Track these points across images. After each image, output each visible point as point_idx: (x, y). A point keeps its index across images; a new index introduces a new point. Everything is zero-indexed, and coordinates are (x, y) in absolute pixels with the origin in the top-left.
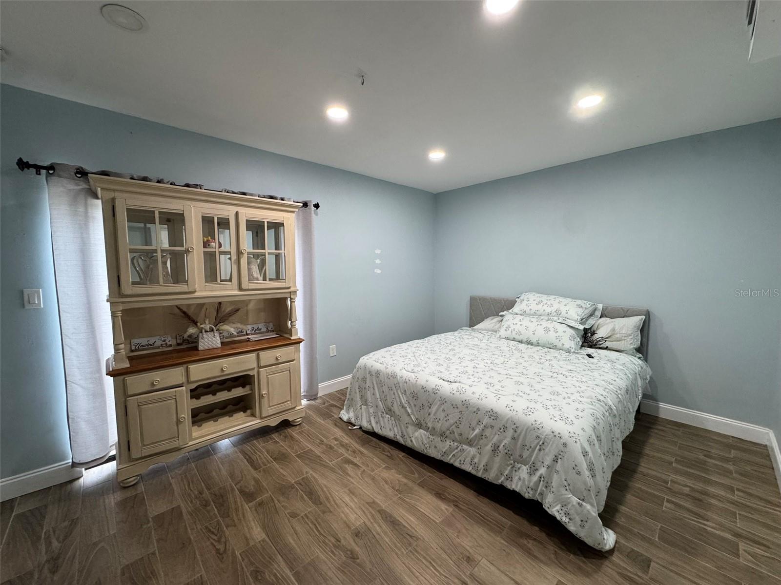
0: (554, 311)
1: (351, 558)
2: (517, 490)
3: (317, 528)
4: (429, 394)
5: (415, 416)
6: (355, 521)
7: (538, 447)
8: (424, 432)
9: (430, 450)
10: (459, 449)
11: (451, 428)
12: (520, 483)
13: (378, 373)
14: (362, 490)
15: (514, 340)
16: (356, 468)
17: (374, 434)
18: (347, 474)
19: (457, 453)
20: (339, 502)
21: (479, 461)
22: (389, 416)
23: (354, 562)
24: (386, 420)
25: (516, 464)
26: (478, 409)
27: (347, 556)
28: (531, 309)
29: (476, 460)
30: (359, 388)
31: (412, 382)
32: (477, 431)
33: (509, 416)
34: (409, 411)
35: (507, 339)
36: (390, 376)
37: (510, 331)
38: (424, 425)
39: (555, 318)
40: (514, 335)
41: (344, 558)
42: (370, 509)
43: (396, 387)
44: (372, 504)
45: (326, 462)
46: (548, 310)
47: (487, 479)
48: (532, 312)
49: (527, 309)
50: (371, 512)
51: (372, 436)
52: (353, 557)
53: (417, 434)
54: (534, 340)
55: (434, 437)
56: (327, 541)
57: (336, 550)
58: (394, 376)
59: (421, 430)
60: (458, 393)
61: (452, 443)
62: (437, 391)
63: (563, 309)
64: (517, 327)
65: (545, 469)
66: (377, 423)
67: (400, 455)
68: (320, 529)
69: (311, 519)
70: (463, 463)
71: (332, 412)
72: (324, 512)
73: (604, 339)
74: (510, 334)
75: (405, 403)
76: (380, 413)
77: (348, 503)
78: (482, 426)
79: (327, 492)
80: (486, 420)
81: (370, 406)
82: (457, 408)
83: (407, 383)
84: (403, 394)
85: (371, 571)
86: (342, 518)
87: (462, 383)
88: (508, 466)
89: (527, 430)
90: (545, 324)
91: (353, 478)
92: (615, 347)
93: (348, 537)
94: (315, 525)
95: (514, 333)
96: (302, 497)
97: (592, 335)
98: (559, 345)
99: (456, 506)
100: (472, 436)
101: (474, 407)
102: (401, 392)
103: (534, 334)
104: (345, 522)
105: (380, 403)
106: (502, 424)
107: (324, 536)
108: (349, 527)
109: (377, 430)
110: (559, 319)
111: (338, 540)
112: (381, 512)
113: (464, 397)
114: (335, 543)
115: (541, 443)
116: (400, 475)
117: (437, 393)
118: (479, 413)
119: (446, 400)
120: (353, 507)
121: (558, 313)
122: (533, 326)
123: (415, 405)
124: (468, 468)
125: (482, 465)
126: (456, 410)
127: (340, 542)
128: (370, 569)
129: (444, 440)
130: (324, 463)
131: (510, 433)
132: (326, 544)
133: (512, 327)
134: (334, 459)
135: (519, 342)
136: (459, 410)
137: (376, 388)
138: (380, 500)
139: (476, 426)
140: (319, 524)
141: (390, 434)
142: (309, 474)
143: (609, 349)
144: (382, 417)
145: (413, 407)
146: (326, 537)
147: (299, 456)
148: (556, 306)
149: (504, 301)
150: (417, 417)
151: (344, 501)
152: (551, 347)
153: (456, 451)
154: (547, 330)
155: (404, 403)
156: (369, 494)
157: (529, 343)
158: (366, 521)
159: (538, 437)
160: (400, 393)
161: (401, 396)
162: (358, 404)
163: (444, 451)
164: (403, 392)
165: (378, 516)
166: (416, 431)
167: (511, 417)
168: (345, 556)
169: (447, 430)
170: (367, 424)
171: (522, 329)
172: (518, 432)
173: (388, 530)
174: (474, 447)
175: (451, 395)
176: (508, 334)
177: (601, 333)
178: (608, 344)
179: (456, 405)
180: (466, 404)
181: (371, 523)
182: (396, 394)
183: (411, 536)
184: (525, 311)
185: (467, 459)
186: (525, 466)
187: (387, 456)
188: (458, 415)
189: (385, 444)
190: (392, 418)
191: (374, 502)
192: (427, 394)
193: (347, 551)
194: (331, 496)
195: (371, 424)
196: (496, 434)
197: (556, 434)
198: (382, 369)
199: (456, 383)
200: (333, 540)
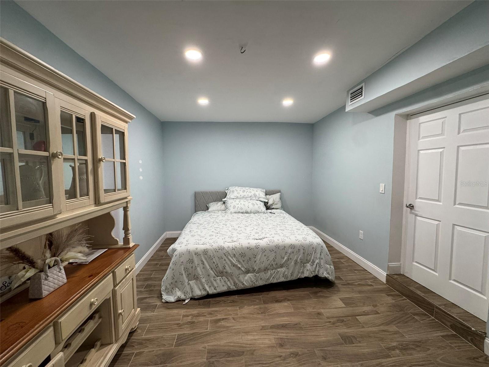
0: (253, 195)
1: (296, 356)
2: (307, 276)
3: (263, 363)
4: (254, 250)
5: (244, 267)
6: (271, 342)
7: (314, 252)
8: (251, 274)
9: (257, 283)
10: (275, 272)
11: (271, 263)
12: (308, 272)
13: (205, 252)
14: (249, 327)
15: (239, 212)
16: (226, 320)
17: (209, 296)
18: (228, 327)
19: (275, 275)
20: (249, 342)
21: (288, 272)
22: (221, 277)
23: (300, 355)
24: (218, 281)
25: (304, 264)
26: (285, 247)
27: (294, 357)
28: (241, 195)
29: (286, 273)
30: (184, 270)
31: (239, 248)
32: (286, 258)
33: (299, 244)
34: (239, 266)
35: (235, 213)
36: (218, 250)
37: (236, 208)
38: (251, 270)
39: (254, 198)
40: (239, 210)
41: (295, 359)
42: (267, 331)
43: (225, 255)
44: (263, 328)
45: (205, 332)
46: (250, 194)
47: (292, 280)
48: (242, 196)
49: (239, 195)
50: (269, 332)
51: (207, 298)
52: (296, 355)
53: (246, 278)
54: (249, 211)
55: (259, 274)
56: (277, 363)
57: (286, 361)
58: (222, 249)
59: (249, 274)
60: (271, 243)
61: (271, 271)
62: (259, 246)
63: (257, 193)
64: (239, 205)
65: (318, 260)
66: (210, 287)
67: (236, 298)
68: (265, 362)
69: (253, 364)
70: (279, 279)
71: (150, 303)
72: (252, 354)
73: (272, 205)
74: (237, 209)
75: (236, 262)
76: (212, 279)
77: (254, 338)
78: (288, 254)
79: (235, 344)
80: (290, 251)
81: (202, 278)
82: (273, 251)
83: (234, 249)
84: (233, 258)
85: (309, 351)
86: (265, 347)
87: (268, 237)
88: (302, 267)
89: (308, 246)
90: (252, 202)
91: (234, 326)
92: (276, 208)
93: (279, 350)
94: (260, 363)
95: (239, 209)
96: (227, 361)
97: (267, 204)
98: (260, 211)
99: (288, 300)
100: (283, 262)
101: (282, 247)
102: (231, 256)
103: (248, 207)
104: (269, 347)
105: (211, 272)
106: (298, 249)
107: (272, 362)
108: (274, 347)
109: (211, 291)
110: (256, 198)
111: (280, 357)
112: (272, 327)
113: (275, 244)
114: (281, 359)
115: (314, 250)
116: (251, 306)
117: (259, 247)
118: (285, 248)
119: (266, 249)
120: (259, 337)
121: (255, 195)
122: (246, 203)
123: (243, 261)
124: (282, 279)
125: (290, 274)
126: (273, 252)
127: (282, 356)
128: (308, 351)
129: (267, 272)
130: (204, 334)
131: (302, 251)
132: (279, 364)
133: (237, 206)
134: (206, 326)
135: (242, 213)
136: (274, 252)
137: (205, 262)
138: (263, 323)
139: (285, 256)
140: (261, 361)
141: (224, 289)
142: (207, 347)
143: (274, 209)
144: (215, 281)
145: (243, 263)
146: (275, 361)
147: (178, 345)
148: (253, 193)
149: (218, 192)
150: (245, 267)
151: (250, 339)
152: (257, 212)
153: (274, 274)
154: (253, 204)
155: (234, 262)
156: (255, 326)
157: (247, 213)
158: (274, 337)
159: (313, 248)
160: (230, 258)
161: (232, 259)
162: (186, 282)
163: (267, 278)
164: (232, 256)
165: (274, 330)
166: (246, 276)
167: (301, 244)
168: (293, 358)
169: (269, 265)
170: (201, 292)
171: (242, 206)
172: (305, 249)
173: (287, 331)
174: (284, 267)
175: (268, 245)
176: (236, 210)
177: (270, 202)
178: (273, 207)
179: (272, 249)
180: (277, 247)
181: (277, 335)
182: (226, 259)
183: (296, 325)
184: (238, 197)
185: (281, 276)
186: (308, 263)
187: (230, 302)
188: (274, 255)
189: (220, 298)
190: (223, 277)
191: (263, 327)
192: (252, 250)
193: (290, 355)
194: (241, 344)
195: (206, 290)
196: (295, 255)
197: (318, 243)
198: (208, 248)
199: (265, 239)
200: (278, 359)
